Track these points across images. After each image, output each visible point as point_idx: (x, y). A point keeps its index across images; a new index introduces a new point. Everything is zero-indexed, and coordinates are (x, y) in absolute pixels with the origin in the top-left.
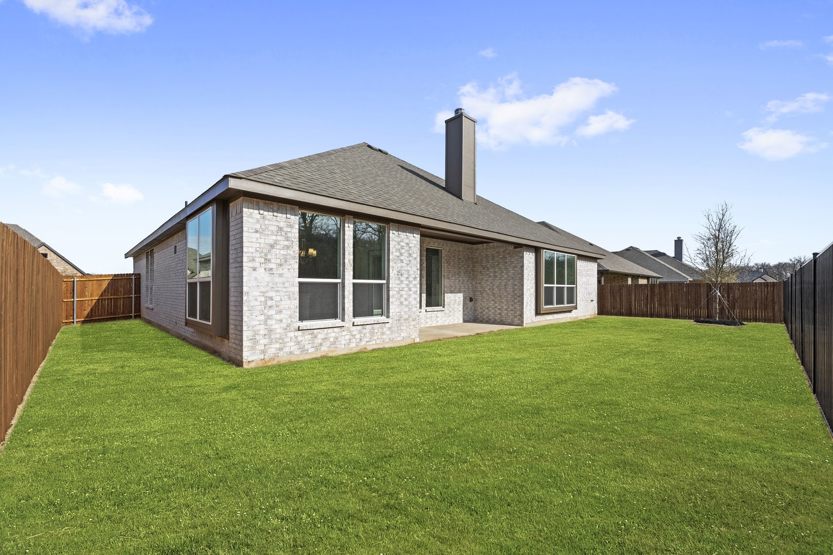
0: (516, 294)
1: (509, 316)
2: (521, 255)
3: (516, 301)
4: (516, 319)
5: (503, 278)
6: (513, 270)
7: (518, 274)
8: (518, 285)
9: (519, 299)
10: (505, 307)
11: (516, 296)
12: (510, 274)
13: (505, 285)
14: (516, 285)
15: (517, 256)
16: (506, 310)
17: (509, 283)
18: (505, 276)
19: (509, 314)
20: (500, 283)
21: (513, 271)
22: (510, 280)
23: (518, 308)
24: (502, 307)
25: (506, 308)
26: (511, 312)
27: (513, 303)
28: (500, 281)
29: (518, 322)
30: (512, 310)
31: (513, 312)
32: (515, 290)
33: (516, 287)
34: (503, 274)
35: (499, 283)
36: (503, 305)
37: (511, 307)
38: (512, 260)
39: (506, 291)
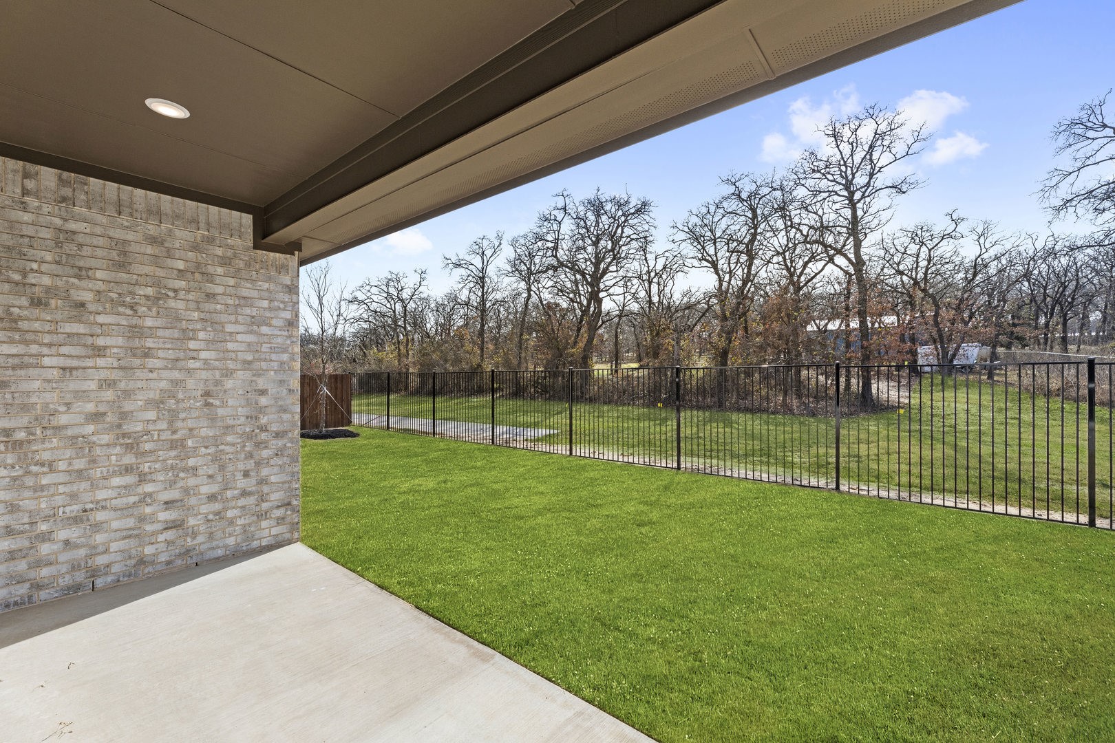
0: (264, 429)
1: (231, 522)
2: (287, 280)
3: (265, 453)
4: (264, 524)
5: (192, 364)
6: (251, 332)
7: (273, 350)
8: (273, 390)
9: (280, 443)
10: (205, 490)
11: (263, 436)
12: (230, 346)
13: (207, 394)
14: (263, 392)
15: (269, 279)
16: (212, 498)
17: (229, 384)
18: (203, 355)
19: (230, 514)
20: (176, 383)
21: (251, 338)
22: (233, 371)
23: (273, 479)
24: (186, 491)
25: (214, 488)
26: (241, 502)
27: (250, 464)
28: (176, 375)
29: (274, 531)
30: (244, 493)
31: (251, 500)
32: (262, 410)
33: (263, 401)
34: (192, 345)
35: (164, 385)
36: (192, 482)
37: (242, 483)
38: (245, 293)
39: (213, 419)
